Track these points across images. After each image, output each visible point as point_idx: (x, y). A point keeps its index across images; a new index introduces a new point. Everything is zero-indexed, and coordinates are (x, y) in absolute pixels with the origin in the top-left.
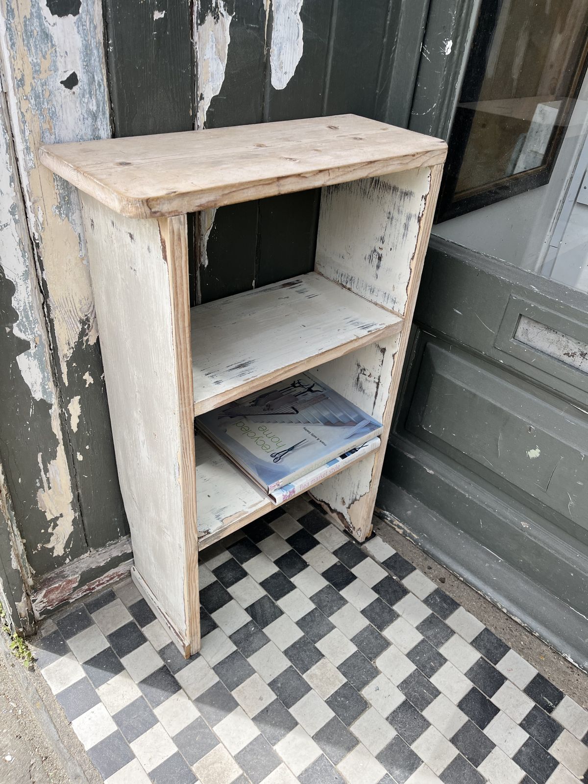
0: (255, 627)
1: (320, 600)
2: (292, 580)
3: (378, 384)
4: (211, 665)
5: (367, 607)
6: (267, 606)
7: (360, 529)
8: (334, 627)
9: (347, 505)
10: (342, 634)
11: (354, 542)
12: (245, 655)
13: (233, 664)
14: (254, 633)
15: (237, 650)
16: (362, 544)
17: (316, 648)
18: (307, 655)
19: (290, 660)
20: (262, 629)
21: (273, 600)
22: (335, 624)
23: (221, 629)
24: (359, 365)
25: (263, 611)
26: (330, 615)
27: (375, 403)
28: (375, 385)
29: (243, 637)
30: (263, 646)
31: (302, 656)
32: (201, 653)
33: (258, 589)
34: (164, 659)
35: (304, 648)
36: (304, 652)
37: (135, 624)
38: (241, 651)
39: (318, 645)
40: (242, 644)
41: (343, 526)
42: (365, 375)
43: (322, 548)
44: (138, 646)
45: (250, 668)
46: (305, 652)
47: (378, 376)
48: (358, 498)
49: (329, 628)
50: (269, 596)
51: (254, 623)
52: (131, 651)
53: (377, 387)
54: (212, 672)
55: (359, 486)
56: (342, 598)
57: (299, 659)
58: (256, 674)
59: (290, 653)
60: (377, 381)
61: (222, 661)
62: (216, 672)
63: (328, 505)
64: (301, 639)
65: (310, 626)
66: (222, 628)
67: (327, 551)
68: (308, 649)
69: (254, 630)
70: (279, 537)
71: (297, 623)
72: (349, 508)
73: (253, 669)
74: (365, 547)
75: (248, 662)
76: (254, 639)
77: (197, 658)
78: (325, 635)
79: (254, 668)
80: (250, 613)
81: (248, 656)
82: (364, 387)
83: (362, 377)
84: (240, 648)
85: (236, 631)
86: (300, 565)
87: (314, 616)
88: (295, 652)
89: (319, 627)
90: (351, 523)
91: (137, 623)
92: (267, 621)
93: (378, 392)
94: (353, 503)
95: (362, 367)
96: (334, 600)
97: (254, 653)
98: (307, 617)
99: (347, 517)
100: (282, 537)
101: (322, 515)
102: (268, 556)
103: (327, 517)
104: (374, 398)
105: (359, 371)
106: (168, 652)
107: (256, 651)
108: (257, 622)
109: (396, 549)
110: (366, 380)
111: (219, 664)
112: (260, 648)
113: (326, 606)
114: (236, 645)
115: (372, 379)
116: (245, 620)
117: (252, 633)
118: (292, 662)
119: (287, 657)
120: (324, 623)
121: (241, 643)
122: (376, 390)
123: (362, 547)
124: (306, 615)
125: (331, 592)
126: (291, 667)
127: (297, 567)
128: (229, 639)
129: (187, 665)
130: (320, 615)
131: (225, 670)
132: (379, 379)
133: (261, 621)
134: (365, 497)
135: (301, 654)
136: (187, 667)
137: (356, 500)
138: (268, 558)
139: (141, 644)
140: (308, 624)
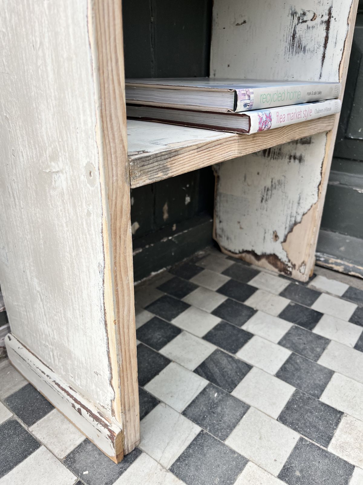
0: (218, 392)
1: (293, 344)
2: (244, 327)
3: (328, 23)
4: (165, 465)
5: (358, 342)
6: (224, 362)
7: (303, 262)
8: (330, 373)
9: (281, 239)
10: (348, 379)
11: (297, 283)
12: (217, 436)
13: (205, 455)
14: (220, 401)
15: (202, 431)
16: (307, 283)
17: (323, 404)
18: (317, 417)
19: (295, 429)
20: (231, 392)
21: (230, 354)
22: (330, 368)
23: (166, 404)
24: (294, 14)
25: (221, 369)
26: (316, 358)
27: (324, 57)
28: (324, 26)
29: (204, 409)
30: (242, 417)
31: (311, 420)
32: (142, 448)
33: (202, 345)
34: (76, 472)
35: (307, 407)
36: (309, 414)
37: (17, 423)
38: (210, 431)
39: (324, 399)
40: (208, 419)
41: (276, 270)
42: (306, 21)
43: (263, 293)
44: (25, 457)
45: (236, 455)
46: (311, 412)
47: (328, 8)
48: (298, 219)
49: (326, 374)
50: (222, 350)
51: (214, 387)
52: (11, 468)
53: (328, 29)
54: (171, 476)
55: (301, 201)
56: (319, 337)
57: (308, 424)
58: (249, 464)
59: (290, 420)
60: (326, 18)
61: (183, 453)
62: (178, 475)
63: (253, 253)
64: (294, 395)
65: (298, 377)
66: (166, 402)
67: (271, 295)
68: (313, 408)
69: (218, 396)
70: (206, 290)
71: (278, 375)
72: (285, 241)
73: (243, 457)
74: (312, 286)
75: (227, 446)
76: (223, 408)
77: (136, 457)
78: (326, 384)
79: (242, 454)
80: (204, 375)
81: (225, 437)
82: (304, 43)
83: (301, 29)
84: (206, 428)
85: (192, 403)
86: (245, 313)
87: (296, 363)
88: (296, 416)
89: (311, 376)
90: (289, 261)
91: (20, 421)
92: (232, 380)
93: (330, 35)
94: (291, 230)
95: (300, 12)
96: (311, 341)
97: (231, 430)
98: (287, 366)
99: (282, 256)
100: (210, 288)
101: (246, 266)
102: (201, 308)
103: (253, 267)
104: (322, 49)
105: (296, 21)
106: (81, 458)
107: (234, 427)
108: (218, 384)
109: (348, 284)
110: (308, 28)
111: (178, 460)
112: (239, 421)
113: (304, 349)
114: (198, 424)
115: (318, 20)
116: (200, 385)
117: (216, 401)
118: (299, 432)
119: (288, 426)
120: (315, 369)
121: (204, 419)
122: (324, 34)
123: (309, 286)
124: (285, 364)
125: (302, 333)
126: (301, 439)
127: (243, 314)
128: (183, 417)
129: (121, 473)
130: (304, 360)
131: (192, 469)
132: (330, 14)
133: (224, 383)
134: (311, 212)
135: (306, 417)
136: (121, 477)
137: (296, 224)
138: (202, 310)
139: (30, 453)
140: (294, 375)
